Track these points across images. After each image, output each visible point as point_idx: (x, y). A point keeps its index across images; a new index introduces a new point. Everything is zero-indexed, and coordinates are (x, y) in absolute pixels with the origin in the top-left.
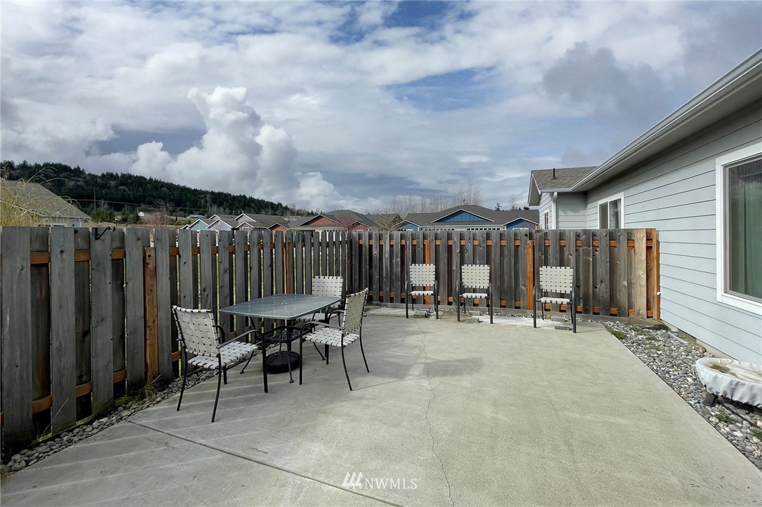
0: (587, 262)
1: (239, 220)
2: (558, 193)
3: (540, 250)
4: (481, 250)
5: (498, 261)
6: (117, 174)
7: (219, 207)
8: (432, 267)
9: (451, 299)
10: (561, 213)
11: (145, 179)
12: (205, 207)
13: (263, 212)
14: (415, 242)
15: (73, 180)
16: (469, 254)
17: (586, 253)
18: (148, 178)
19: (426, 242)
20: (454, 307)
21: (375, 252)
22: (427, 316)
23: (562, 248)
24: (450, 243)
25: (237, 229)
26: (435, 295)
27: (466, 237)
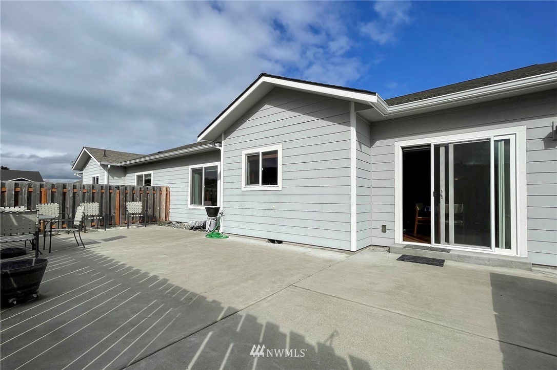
0: (144, 200)
2: (111, 166)
3: (123, 194)
4: (89, 195)
5: (99, 200)
10: (110, 177)
14: (31, 189)
16: (79, 197)
17: (144, 196)
19: (42, 190)
23: (133, 194)
24: (65, 190)
27: (77, 188)
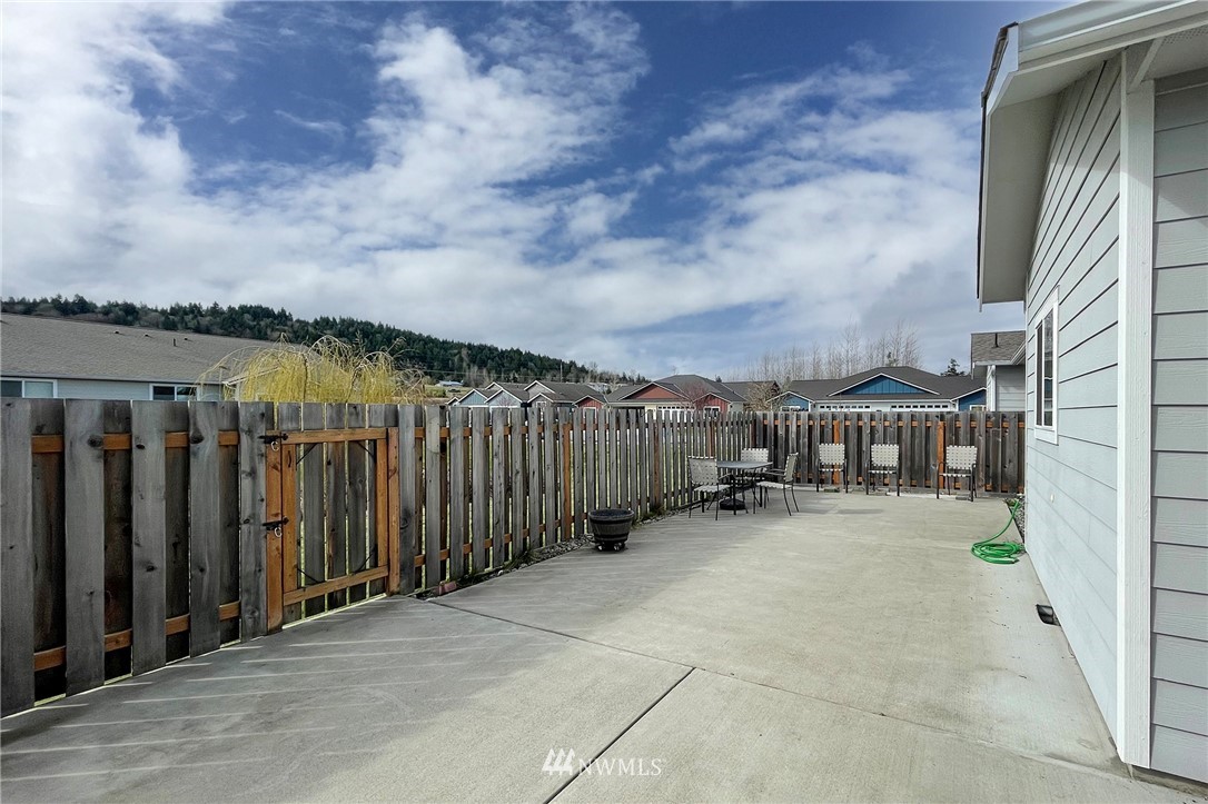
0: (996, 443)
1: (530, 391)
2: (996, 366)
3: (951, 431)
4: (892, 431)
5: (909, 440)
6: (334, 319)
7: (480, 368)
8: (842, 446)
9: (860, 479)
11: (372, 326)
12: (460, 368)
13: (549, 377)
14: (823, 423)
15: (277, 330)
16: (879, 435)
17: (996, 434)
18: (377, 324)
19: (835, 423)
20: (863, 486)
21: (781, 432)
22: (836, 491)
23: (972, 429)
24: (861, 423)
25: (530, 405)
26: (845, 471)
27: (877, 417)
